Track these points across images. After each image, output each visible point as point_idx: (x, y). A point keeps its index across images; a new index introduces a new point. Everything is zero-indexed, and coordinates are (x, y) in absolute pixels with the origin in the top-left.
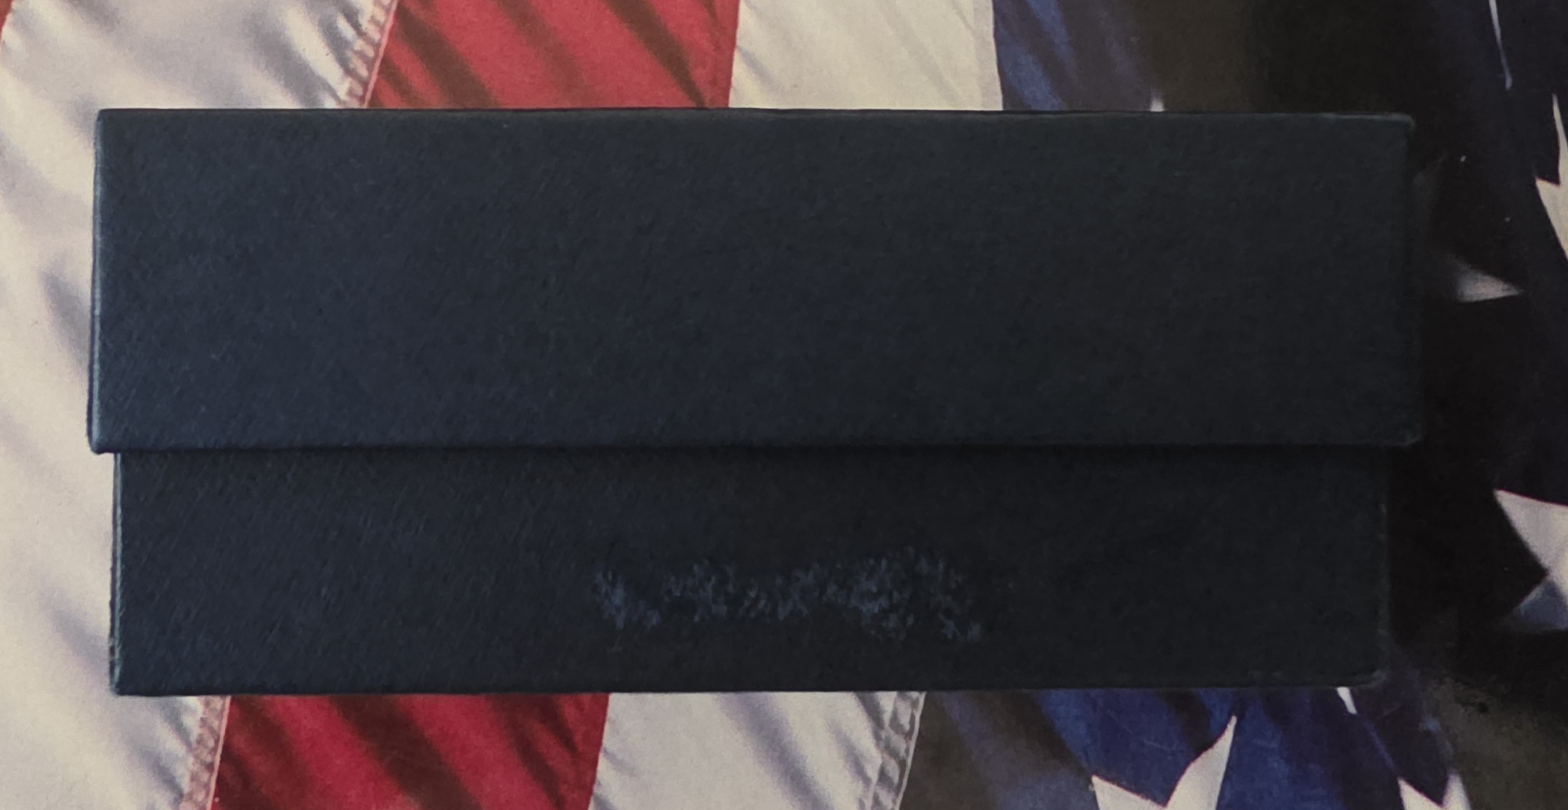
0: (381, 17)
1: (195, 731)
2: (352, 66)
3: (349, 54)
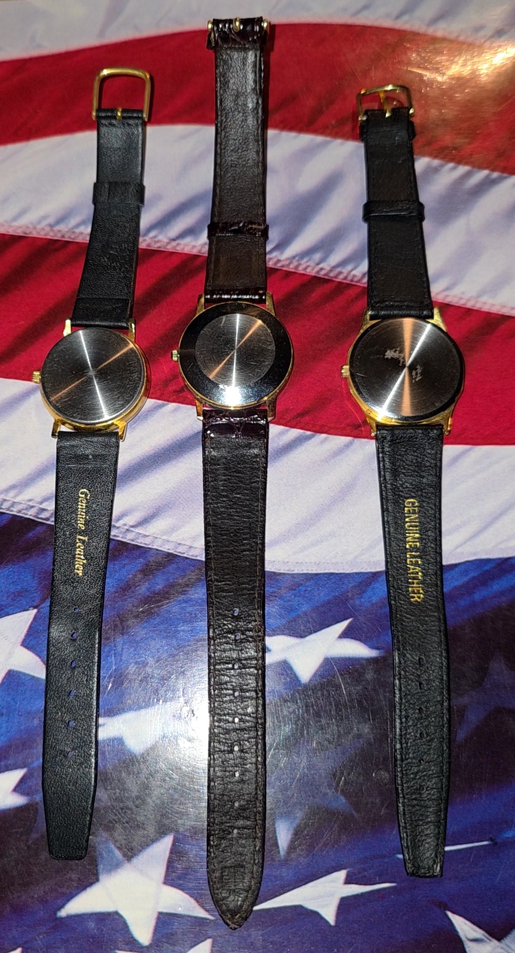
1: (77, 231)
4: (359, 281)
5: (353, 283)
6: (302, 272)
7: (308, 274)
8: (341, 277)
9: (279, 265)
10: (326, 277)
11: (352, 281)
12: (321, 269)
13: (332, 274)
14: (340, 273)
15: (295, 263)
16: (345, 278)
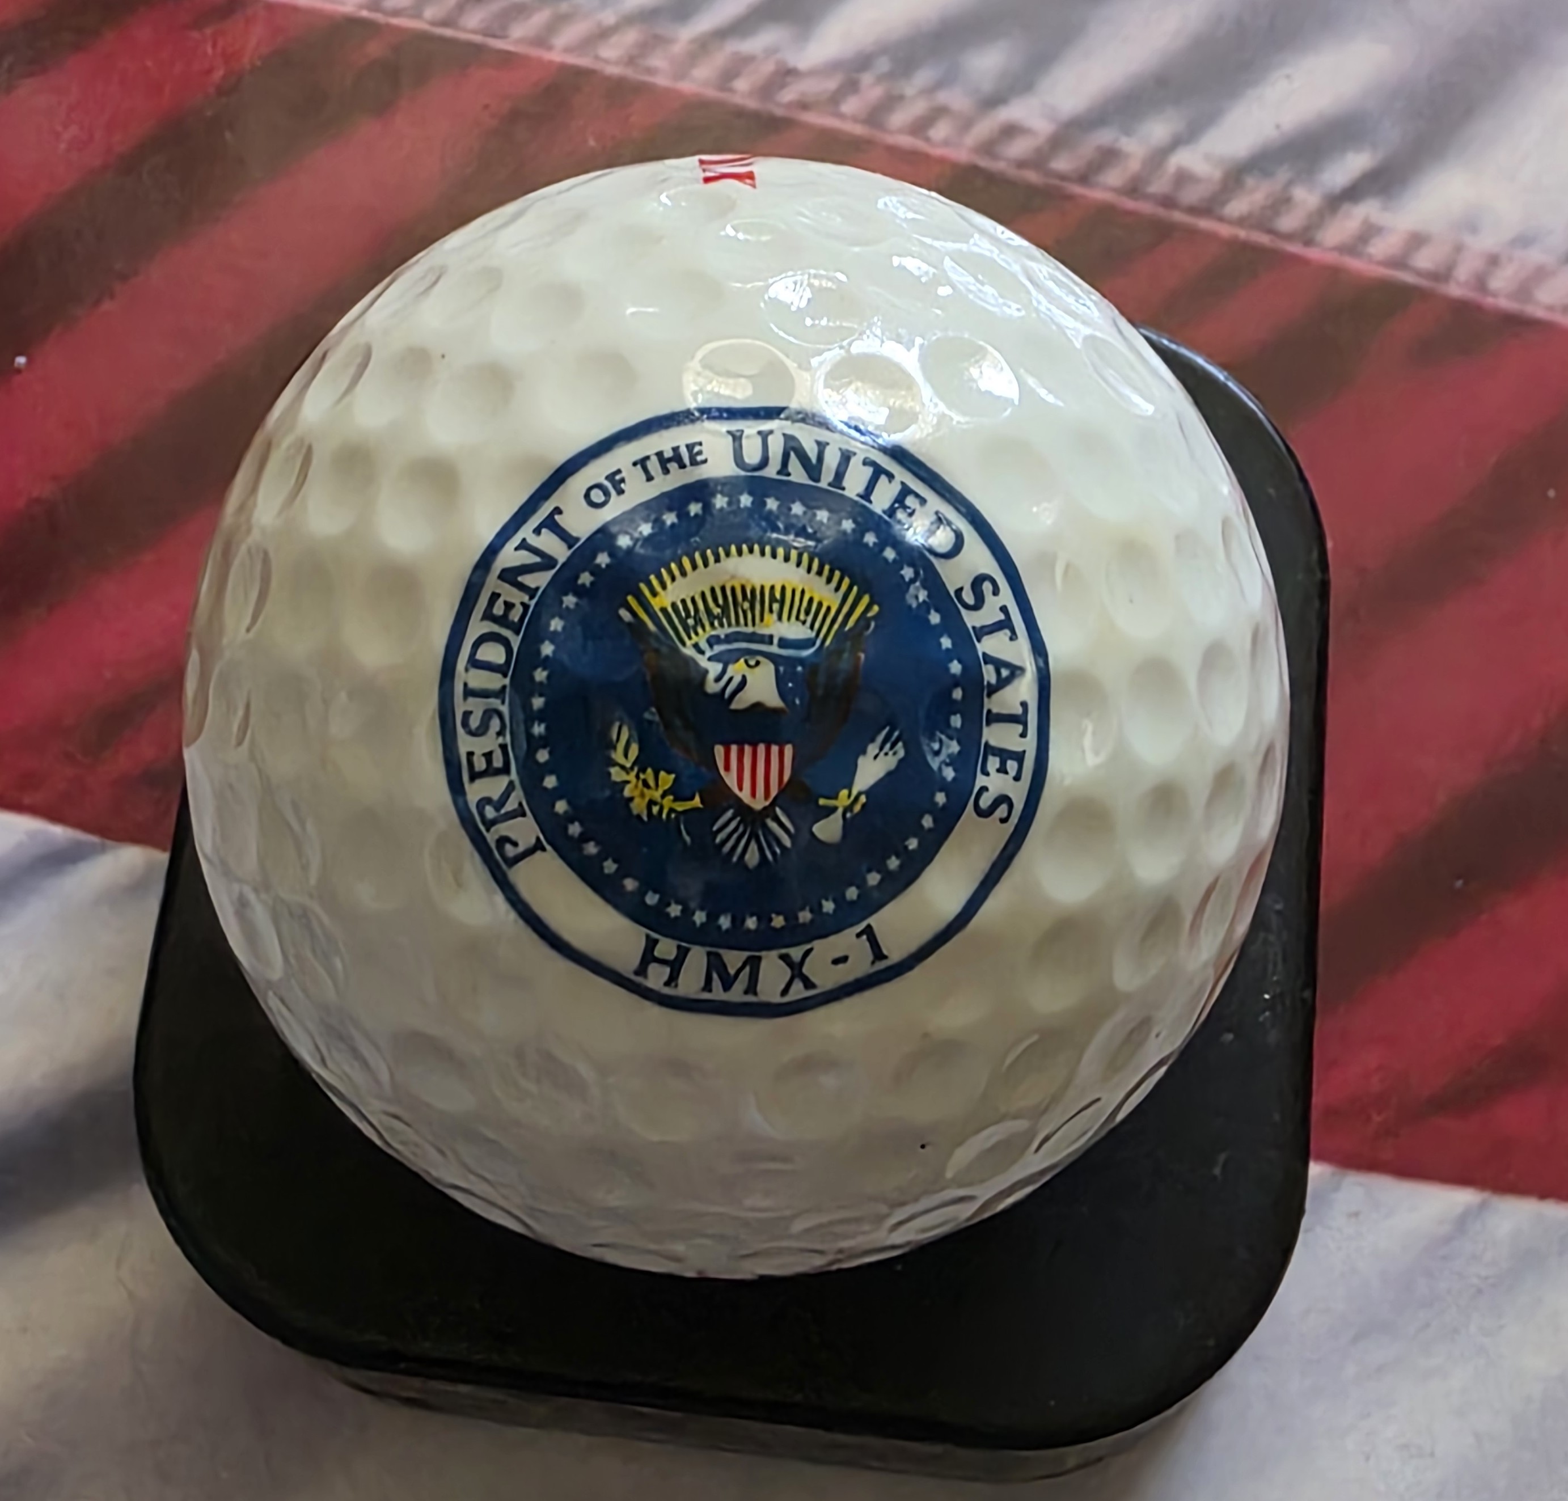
0: (1380, 248)
2: (1250, 181)
3: (1283, 175)
4: (1207, 209)
5: (1178, 216)
6: (906, 141)
7: (938, 152)
8: (1114, 177)
9: (788, 95)
10: (1032, 176)
11: (1168, 202)
12: (1011, 131)
13: (1062, 164)
14: (1109, 156)
15: (871, 91)
16: (1134, 189)
